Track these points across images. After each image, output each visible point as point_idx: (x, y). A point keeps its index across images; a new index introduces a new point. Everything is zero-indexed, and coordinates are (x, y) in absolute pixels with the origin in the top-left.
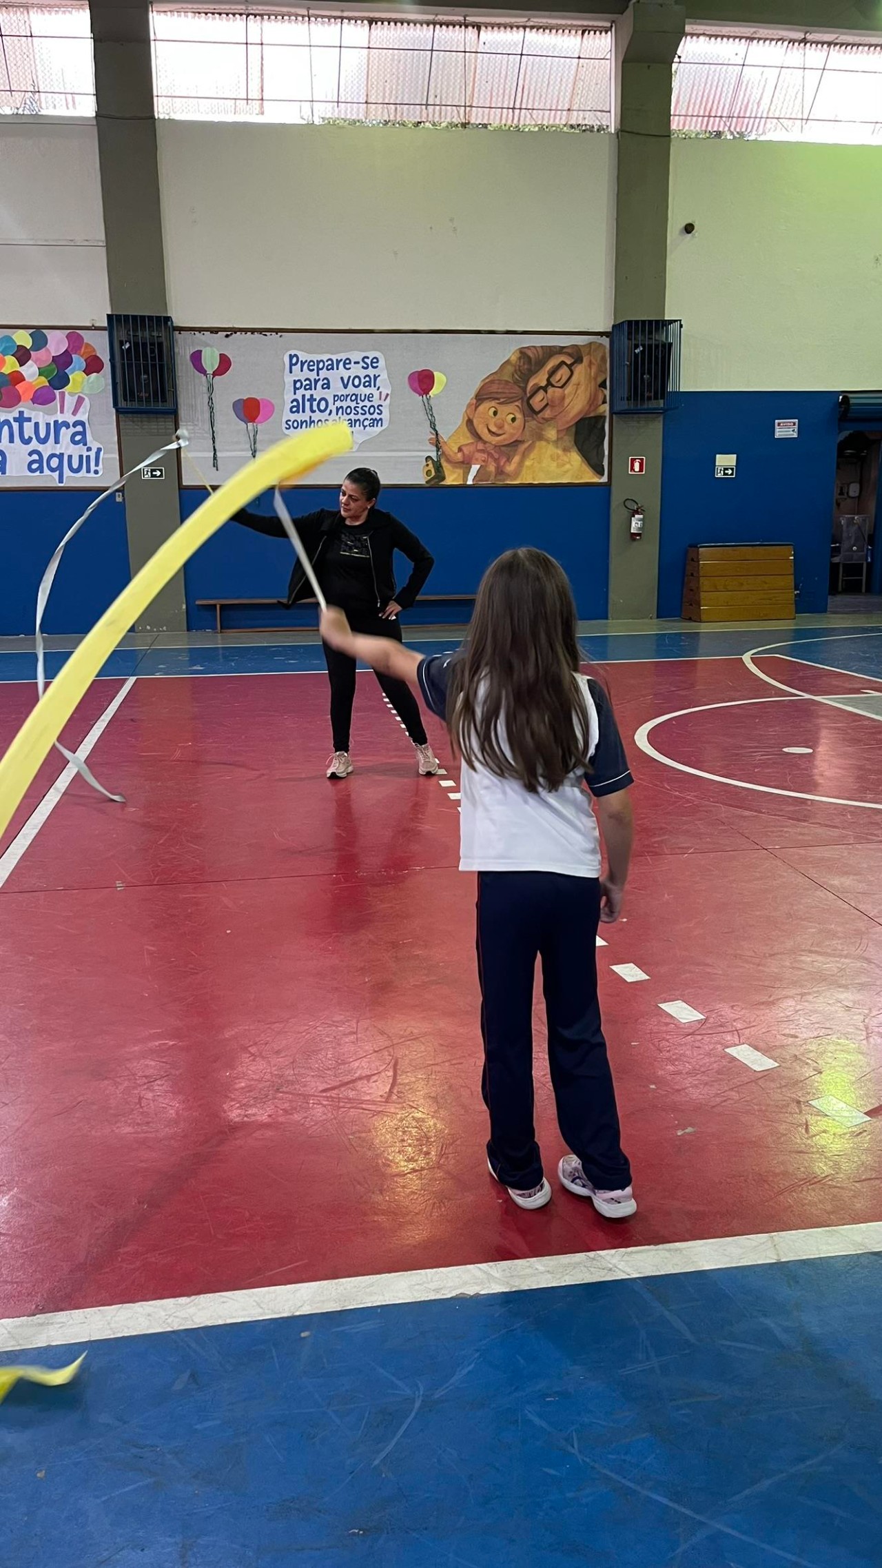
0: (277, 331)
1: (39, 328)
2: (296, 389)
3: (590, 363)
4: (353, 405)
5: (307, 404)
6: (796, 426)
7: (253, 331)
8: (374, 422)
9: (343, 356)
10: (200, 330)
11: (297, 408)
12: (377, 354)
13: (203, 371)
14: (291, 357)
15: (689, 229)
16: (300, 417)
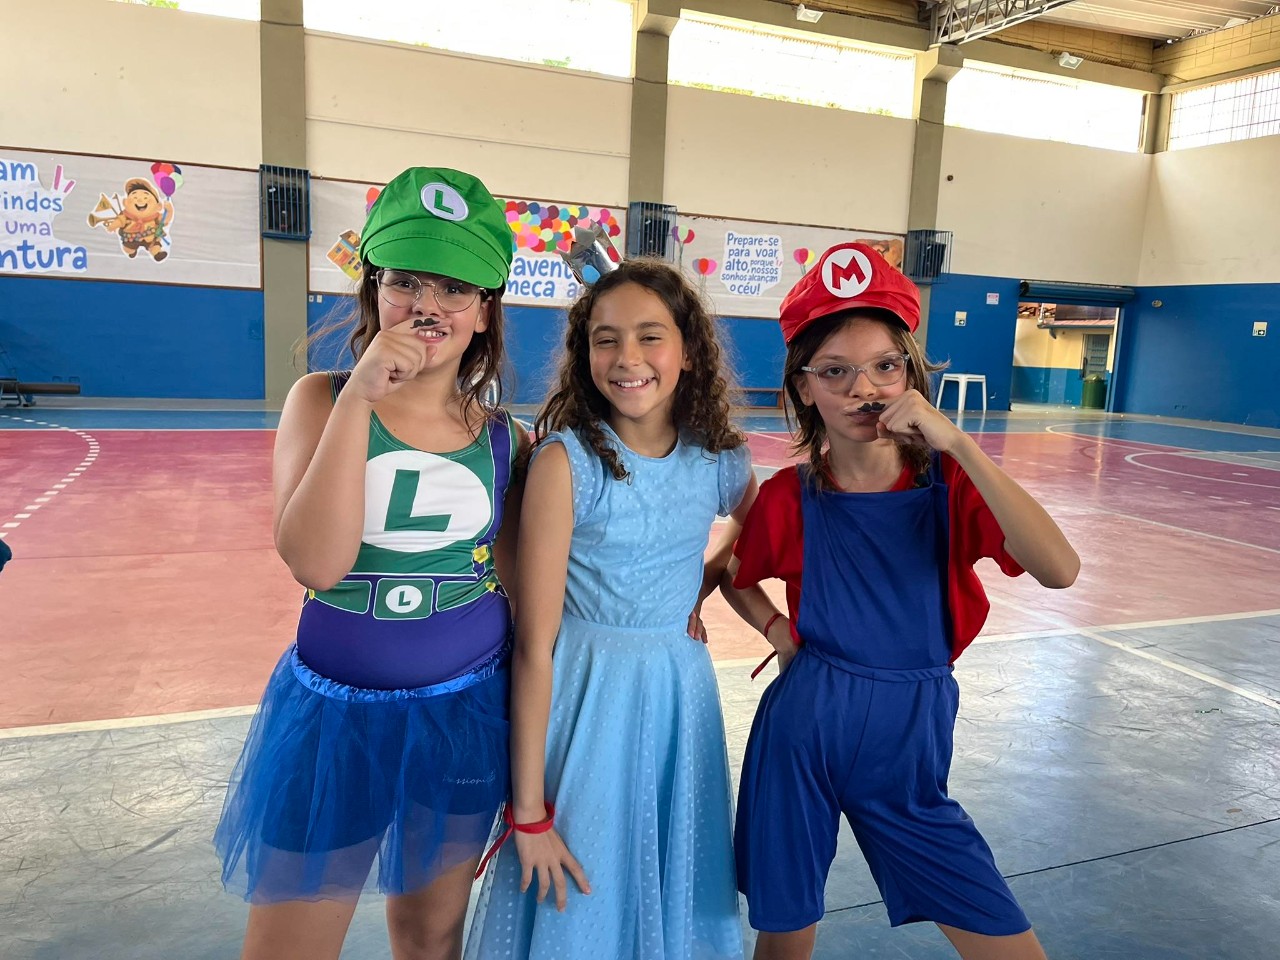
0: (723, 218)
1: (584, 205)
2: (730, 255)
3: (894, 252)
4: (762, 267)
5: (736, 265)
6: (997, 298)
7: (709, 217)
8: (773, 279)
9: (759, 237)
10: (679, 214)
11: (730, 267)
12: (779, 238)
13: (678, 240)
14: (729, 235)
15: (950, 178)
16: (731, 272)
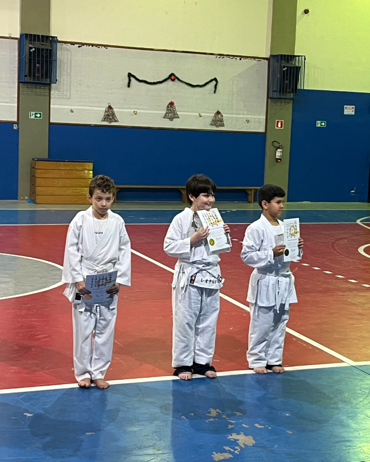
0: (105, 46)
6: (354, 110)
15: (306, 12)
